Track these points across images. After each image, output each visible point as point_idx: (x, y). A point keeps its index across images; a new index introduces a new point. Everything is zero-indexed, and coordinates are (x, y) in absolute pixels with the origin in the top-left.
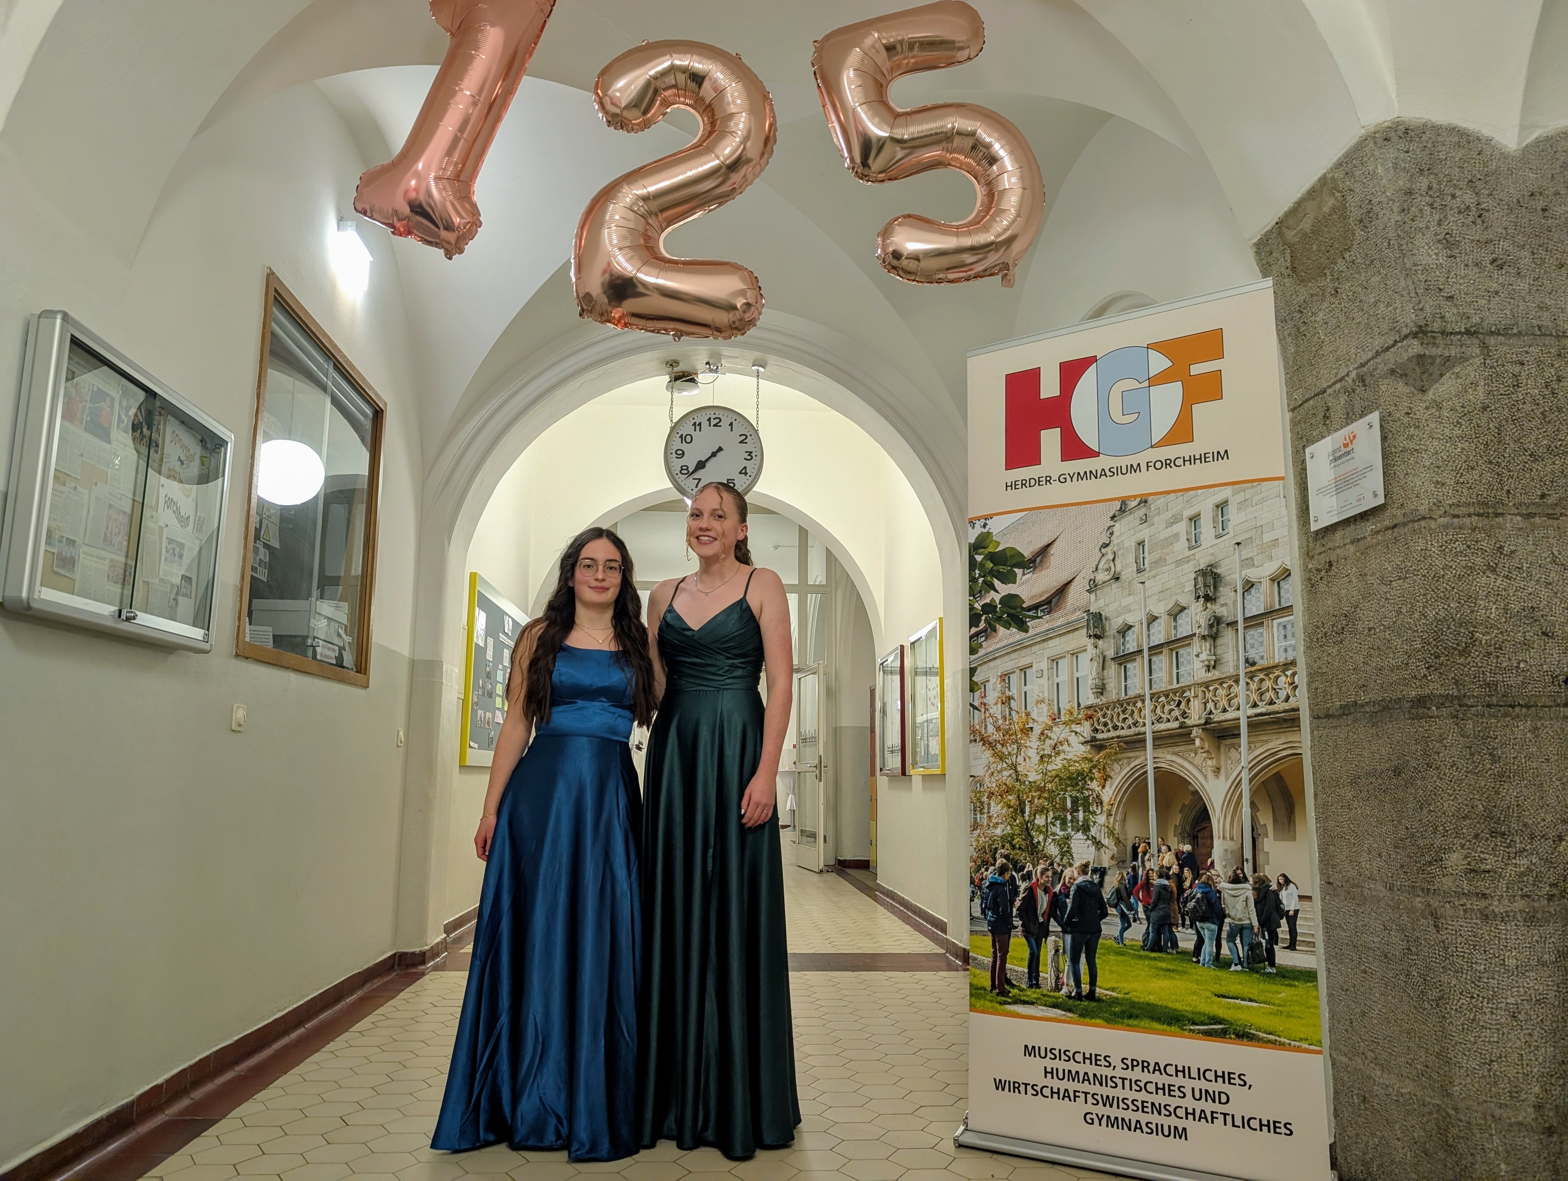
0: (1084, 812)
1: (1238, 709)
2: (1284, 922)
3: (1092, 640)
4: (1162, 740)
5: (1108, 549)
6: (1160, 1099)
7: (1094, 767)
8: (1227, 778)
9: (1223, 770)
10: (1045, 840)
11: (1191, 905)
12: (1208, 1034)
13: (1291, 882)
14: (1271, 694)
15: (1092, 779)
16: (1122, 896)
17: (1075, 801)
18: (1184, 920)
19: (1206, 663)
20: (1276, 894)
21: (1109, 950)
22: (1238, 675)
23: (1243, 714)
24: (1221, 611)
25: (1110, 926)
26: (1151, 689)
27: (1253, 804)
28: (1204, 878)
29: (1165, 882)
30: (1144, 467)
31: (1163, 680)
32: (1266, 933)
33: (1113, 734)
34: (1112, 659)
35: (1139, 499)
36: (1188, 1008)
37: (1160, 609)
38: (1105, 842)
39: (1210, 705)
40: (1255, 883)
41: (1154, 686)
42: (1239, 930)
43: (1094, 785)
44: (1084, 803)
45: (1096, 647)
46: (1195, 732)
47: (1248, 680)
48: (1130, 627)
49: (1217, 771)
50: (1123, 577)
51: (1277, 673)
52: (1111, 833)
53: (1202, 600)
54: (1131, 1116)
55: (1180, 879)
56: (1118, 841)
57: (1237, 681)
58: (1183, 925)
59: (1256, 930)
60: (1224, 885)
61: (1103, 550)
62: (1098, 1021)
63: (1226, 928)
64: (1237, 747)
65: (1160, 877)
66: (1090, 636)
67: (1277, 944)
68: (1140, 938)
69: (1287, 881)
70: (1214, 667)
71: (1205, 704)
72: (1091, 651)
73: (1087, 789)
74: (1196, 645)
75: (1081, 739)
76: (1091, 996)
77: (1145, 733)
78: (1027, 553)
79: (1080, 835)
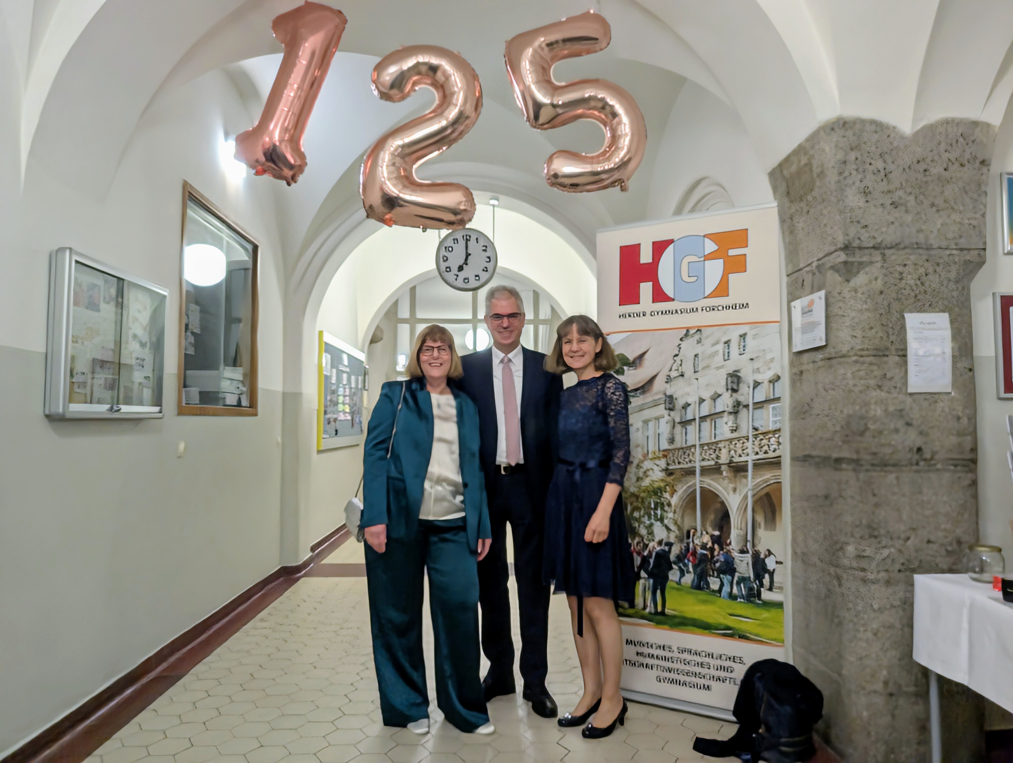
0: (661, 510)
1: (748, 455)
2: (767, 576)
3: (667, 412)
4: (705, 471)
5: (678, 359)
6: (698, 670)
7: (667, 485)
8: (740, 495)
9: (738, 490)
10: (639, 526)
11: (718, 565)
12: (725, 635)
13: (773, 554)
14: (766, 448)
15: (665, 492)
16: (680, 558)
17: (656, 504)
18: (713, 573)
19: (731, 428)
20: (763, 560)
21: (673, 588)
22: (748, 436)
23: (750, 459)
24: (741, 399)
25: (674, 575)
26: (699, 441)
27: (754, 511)
28: (725, 550)
29: (705, 552)
30: (700, 310)
31: (707, 438)
32: (757, 582)
33: (678, 466)
34: (679, 423)
35: (696, 329)
36: (714, 621)
37: (706, 395)
38: (673, 527)
39: (732, 452)
40: (753, 553)
41: (701, 440)
42: (743, 580)
43: (667, 495)
44: (660, 505)
45: (670, 416)
46: (723, 468)
47: (754, 439)
48: (689, 405)
49: (735, 490)
50: (685, 375)
51: (771, 436)
52: (676, 523)
53: (730, 391)
54: (682, 678)
55: (712, 550)
56: (680, 528)
57: (748, 440)
58: (713, 576)
59: (752, 580)
60: (735, 554)
61: (675, 358)
62: (666, 627)
63: (736, 579)
64: (746, 477)
65: (701, 549)
66: (666, 409)
67: (763, 587)
68: (689, 582)
69: (770, 553)
70: (735, 430)
71: (730, 451)
72: (667, 418)
73: (664, 498)
74: (726, 417)
75: (661, 469)
76: (663, 613)
77: (695, 467)
78: (631, 358)
79: (658, 523)
